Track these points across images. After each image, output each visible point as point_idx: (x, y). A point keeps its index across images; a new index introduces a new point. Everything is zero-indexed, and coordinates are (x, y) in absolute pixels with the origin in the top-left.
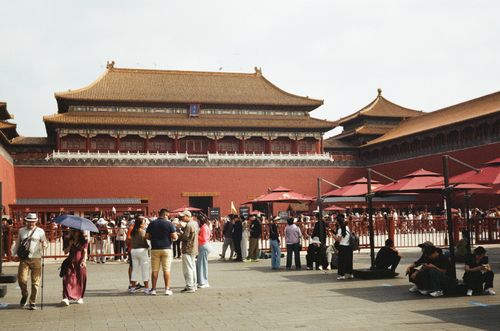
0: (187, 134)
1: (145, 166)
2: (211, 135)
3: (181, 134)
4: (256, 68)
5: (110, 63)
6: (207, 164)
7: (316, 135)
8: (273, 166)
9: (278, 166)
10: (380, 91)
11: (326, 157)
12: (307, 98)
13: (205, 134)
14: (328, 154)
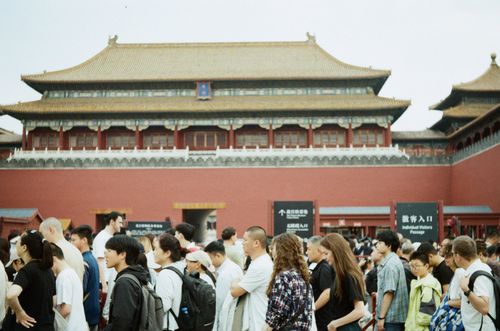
0: (191, 123)
1: (124, 167)
2: (224, 124)
3: (183, 124)
4: (308, 34)
5: (113, 37)
6: (209, 163)
7: (380, 121)
8: (307, 165)
9: (315, 166)
10: (493, 58)
11: (395, 151)
12: (370, 69)
13: (216, 123)
14: (397, 147)
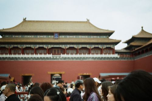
0: (52, 46)
1: (32, 60)
2: (63, 46)
3: (50, 46)
4: (87, 19)
6: (59, 59)
7: (112, 46)
8: (90, 60)
9: (93, 60)
10: (142, 28)
11: (116, 56)
12: (108, 30)
13: (61, 46)
14: (117, 54)
